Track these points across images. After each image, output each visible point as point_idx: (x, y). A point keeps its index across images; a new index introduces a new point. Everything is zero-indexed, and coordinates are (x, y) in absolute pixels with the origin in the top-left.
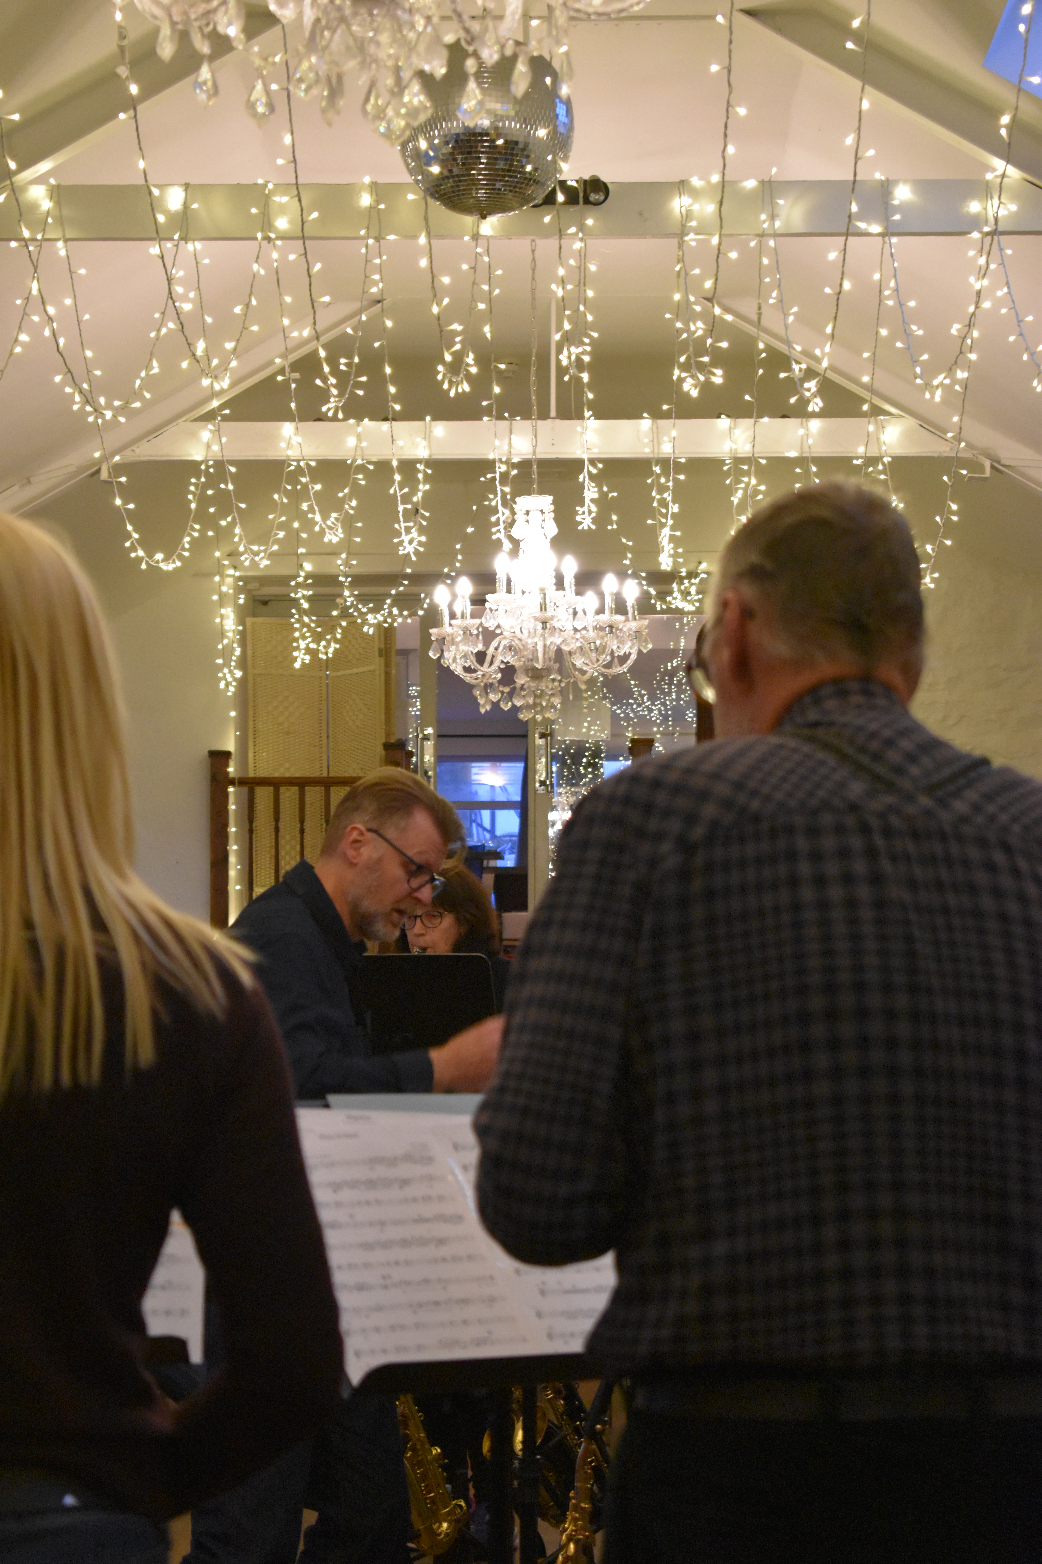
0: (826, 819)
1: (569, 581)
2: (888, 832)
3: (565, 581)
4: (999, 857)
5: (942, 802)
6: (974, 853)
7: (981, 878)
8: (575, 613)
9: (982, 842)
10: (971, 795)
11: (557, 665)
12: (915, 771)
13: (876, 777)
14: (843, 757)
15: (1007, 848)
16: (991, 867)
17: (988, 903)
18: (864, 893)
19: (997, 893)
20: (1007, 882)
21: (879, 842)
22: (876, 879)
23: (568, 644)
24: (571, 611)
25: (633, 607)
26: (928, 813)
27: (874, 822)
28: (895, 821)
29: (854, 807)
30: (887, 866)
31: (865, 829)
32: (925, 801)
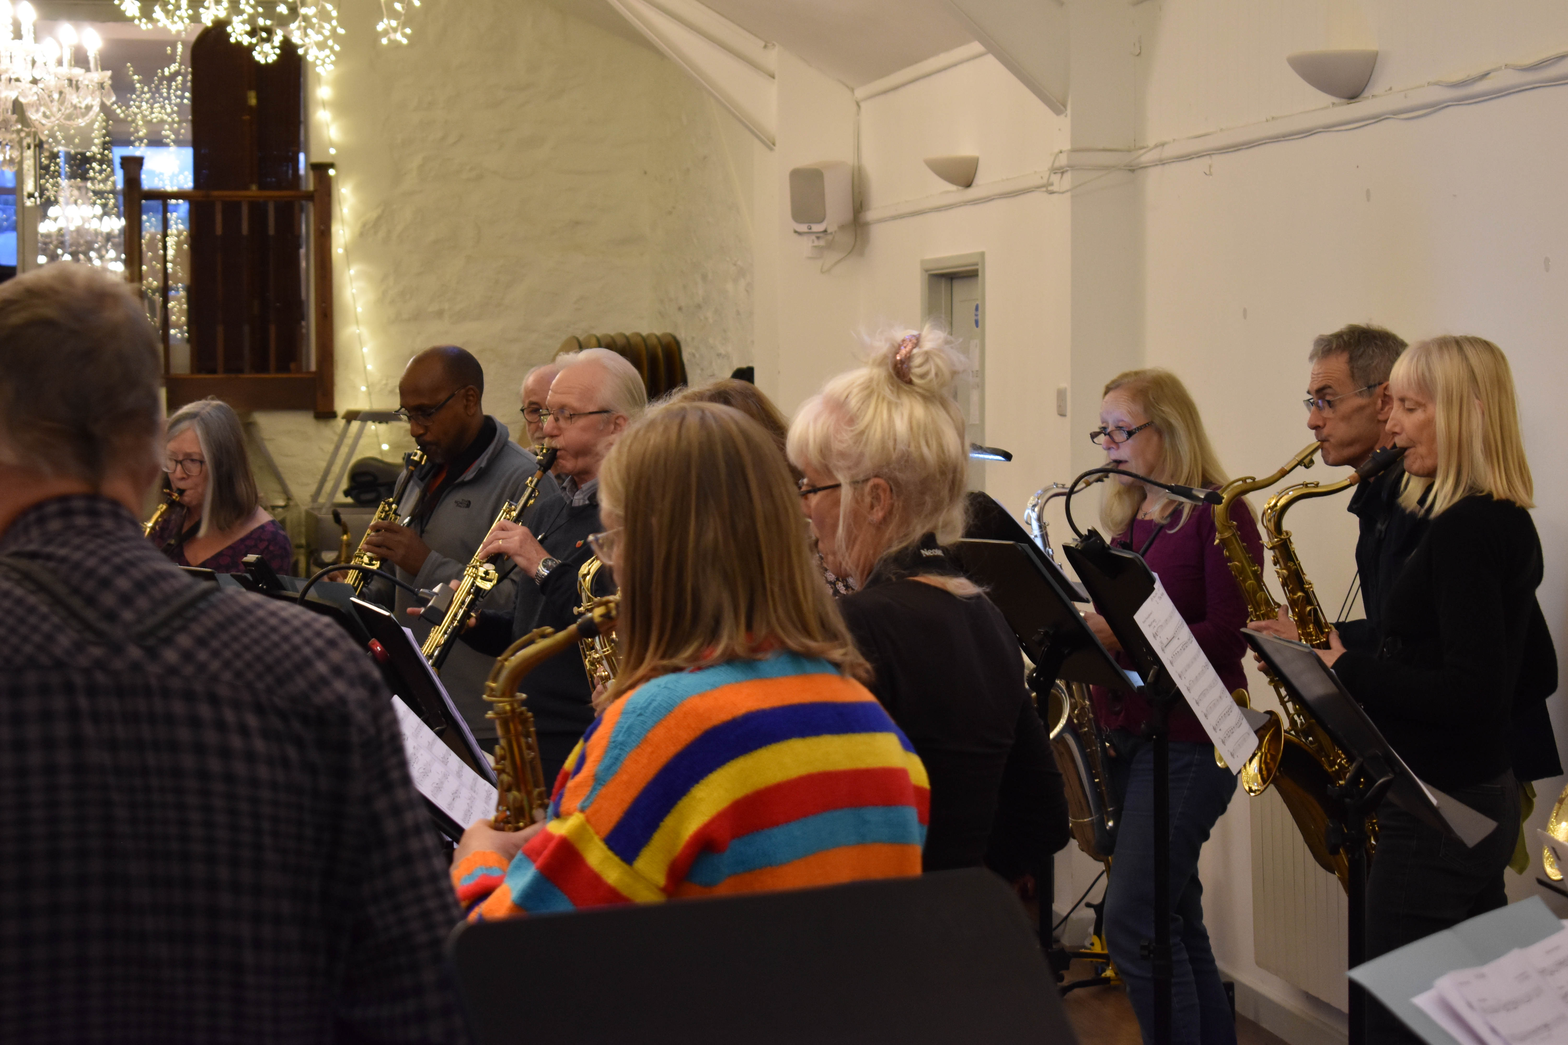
0: (31, 678)
1: (27, 30)
2: (92, 691)
3: (22, 28)
4: (205, 711)
5: (152, 653)
6: (179, 707)
7: (184, 734)
8: (34, 63)
9: (189, 696)
10: (184, 640)
11: (15, 117)
12: (128, 615)
13: (88, 626)
14: (56, 601)
15: (214, 700)
16: (195, 722)
17: (188, 761)
18: (63, 757)
19: (200, 749)
20: (211, 737)
21: (83, 702)
22: (77, 742)
23: (25, 96)
24: (29, 59)
25: (95, 58)
26: (136, 667)
27: (79, 680)
28: (100, 677)
29: (59, 665)
30: (89, 729)
31: (69, 688)
32: (135, 652)
